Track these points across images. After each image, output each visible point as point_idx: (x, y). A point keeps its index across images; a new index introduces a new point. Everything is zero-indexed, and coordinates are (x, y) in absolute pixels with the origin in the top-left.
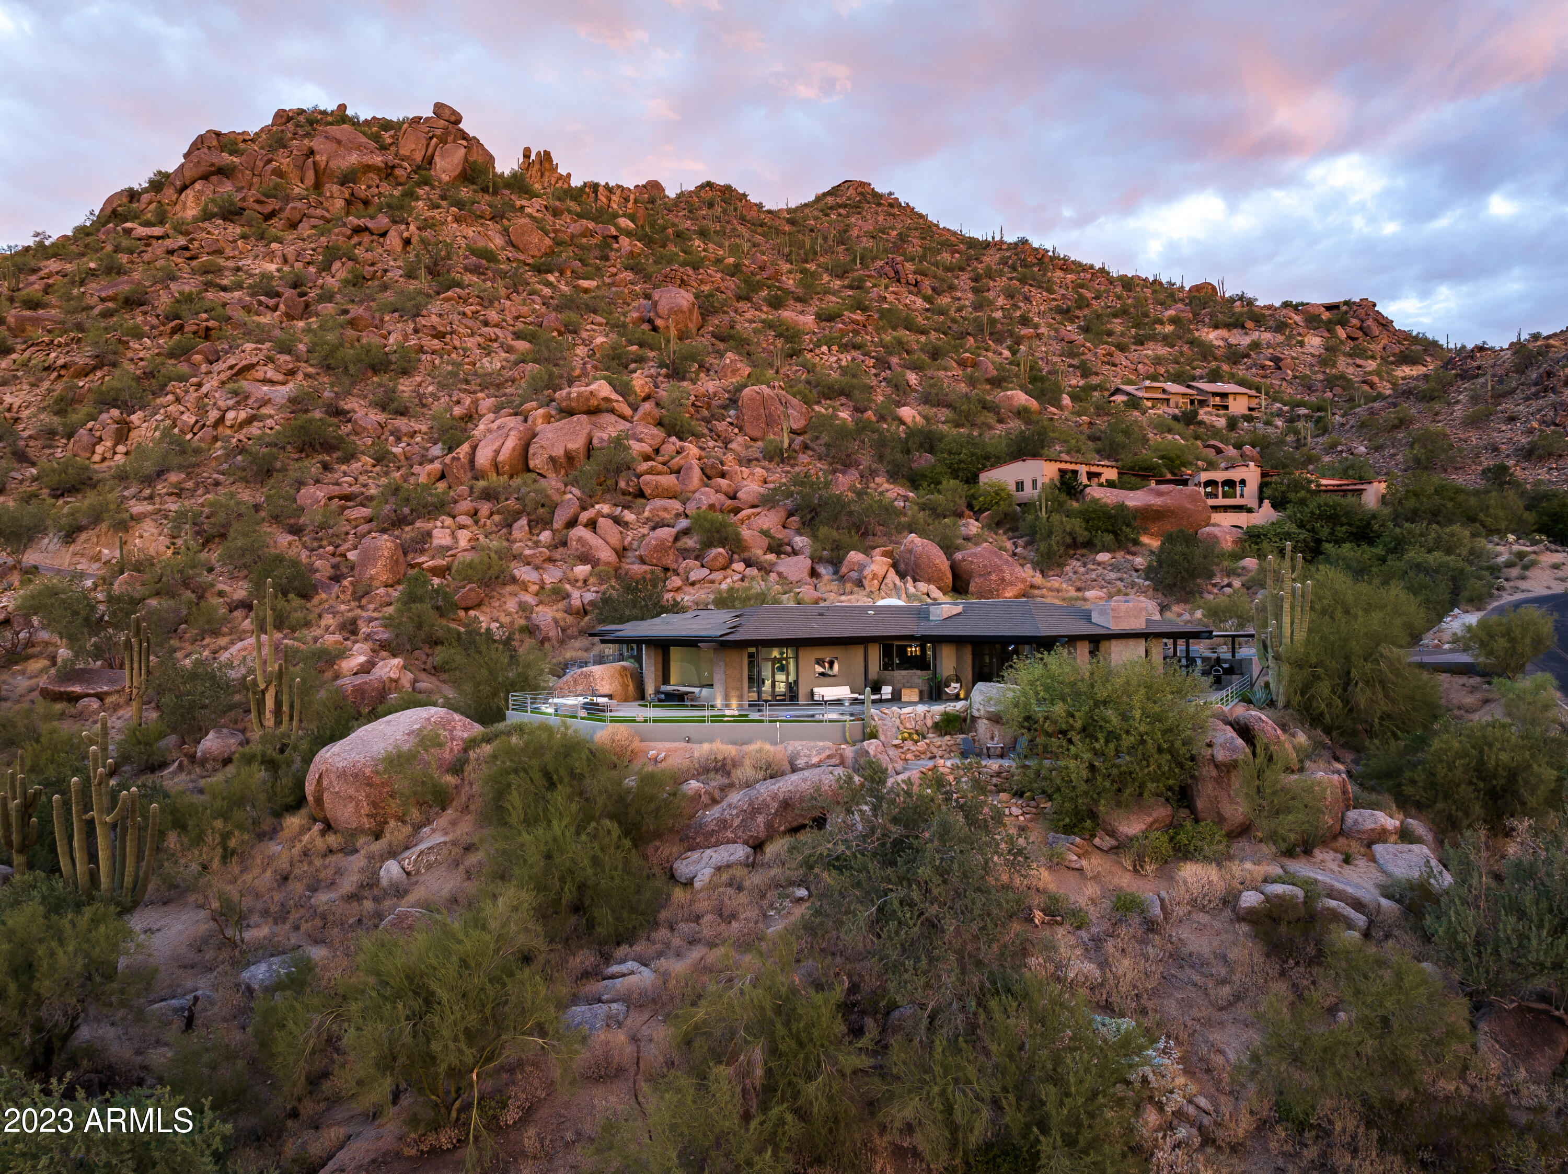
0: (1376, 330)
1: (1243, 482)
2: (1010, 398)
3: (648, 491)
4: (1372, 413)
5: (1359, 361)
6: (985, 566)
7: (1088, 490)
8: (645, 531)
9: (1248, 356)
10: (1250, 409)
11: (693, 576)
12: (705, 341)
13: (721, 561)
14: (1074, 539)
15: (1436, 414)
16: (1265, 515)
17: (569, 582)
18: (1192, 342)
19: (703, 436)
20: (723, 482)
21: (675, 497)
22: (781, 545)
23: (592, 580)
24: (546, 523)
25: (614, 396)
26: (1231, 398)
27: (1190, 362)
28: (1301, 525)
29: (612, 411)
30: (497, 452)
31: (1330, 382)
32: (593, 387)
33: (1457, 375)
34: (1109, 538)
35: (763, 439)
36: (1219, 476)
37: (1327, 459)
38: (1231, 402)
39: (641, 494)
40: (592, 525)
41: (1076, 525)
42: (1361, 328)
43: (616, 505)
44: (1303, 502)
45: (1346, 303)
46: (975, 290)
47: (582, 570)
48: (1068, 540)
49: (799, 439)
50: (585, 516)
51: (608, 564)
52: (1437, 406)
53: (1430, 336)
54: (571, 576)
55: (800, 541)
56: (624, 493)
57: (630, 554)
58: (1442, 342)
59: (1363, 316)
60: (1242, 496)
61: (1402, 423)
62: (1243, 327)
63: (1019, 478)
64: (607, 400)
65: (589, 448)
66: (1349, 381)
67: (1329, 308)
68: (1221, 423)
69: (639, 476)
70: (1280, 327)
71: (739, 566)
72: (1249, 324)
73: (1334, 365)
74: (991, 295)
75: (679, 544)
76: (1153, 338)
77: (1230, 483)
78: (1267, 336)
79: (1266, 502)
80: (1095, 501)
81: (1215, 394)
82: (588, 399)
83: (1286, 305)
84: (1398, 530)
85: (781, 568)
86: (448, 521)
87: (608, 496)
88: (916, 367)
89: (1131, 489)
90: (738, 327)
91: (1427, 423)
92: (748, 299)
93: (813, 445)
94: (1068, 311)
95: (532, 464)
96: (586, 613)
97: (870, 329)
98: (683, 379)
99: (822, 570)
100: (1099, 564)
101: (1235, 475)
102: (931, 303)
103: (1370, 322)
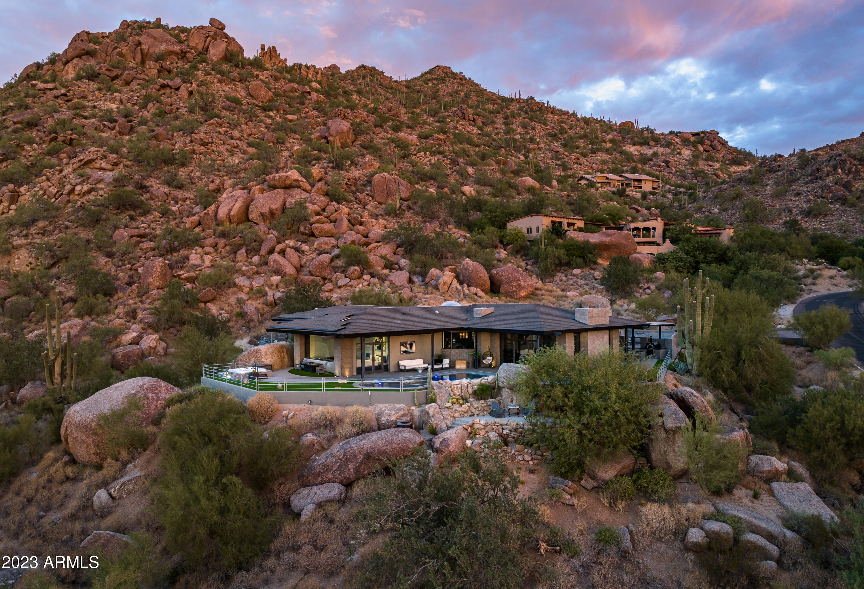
0: (719, 147)
1: (654, 229)
2: (524, 181)
3: (316, 233)
4: (721, 191)
5: (710, 163)
6: (509, 278)
7: (568, 233)
8: (314, 256)
9: (651, 160)
10: (654, 188)
11: (340, 283)
12: (356, 149)
13: (356, 274)
14: (560, 261)
15: (756, 191)
16: (667, 247)
17: (268, 286)
18: (622, 153)
19: (352, 201)
20: (361, 228)
21: (332, 236)
22: (392, 264)
23: (281, 285)
24: (256, 251)
25: (301, 178)
26: (643, 182)
27: (620, 163)
28: (688, 253)
29: (299, 187)
30: (230, 210)
31: (696, 174)
32: (289, 173)
33: (767, 170)
34: (580, 260)
35: (385, 203)
36: (641, 225)
37: (696, 216)
38: (643, 184)
39: (312, 235)
40: (283, 252)
41: (561, 253)
42: (711, 146)
43: (298, 241)
44: (688, 240)
45: (703, 132)
46: (506, 124)
47: (276, 279)
48: (557, 262)
49: (405, 204)
50: (279, 247)
51: (290, 275)
52: (757, 188)
53: (747, 150)
54: (269, 283)
55: (403, 262)
56: (303, 234)
57: (304, 269)
58: (754, 153)
59: (712, 139)
60: (653, 236)
61: (738, 196)
62: (649, 144)
63: (529, 226)
64: (296, 180)
65: (284, 208)
66: (705, 173)
67: (694, 135)
68: (638, 195)
69: (311, 224)
70: (668, 145)
71: (367, 277)
72: (652, 143)
73: (697, 165)
74: (514, 126)
75: (333, 264)
76: (601, 150)
77: (647, 229)
78: (661, 149)
79: (668, 240)
80: (572, 239)
81: (635, 180)
82: (285, 180)
83: (671, 133)
84: (742, 256)
85: (391, 278)
86: (199, 250)
87: (294, 236)
88: (472, 164)
89: (592, 232)
90: (375, 141)
91: (751, 196)
92: (381, 126)
93: (413, 207)
94: (555, 135)
95: (250, 217)
96: (276, 304)
97: (448, 143)
98: (342, 169)
99: (415, 279)
100: (574, 275)
101: (650, 224)
102: (482, 130)
103: (716, 142)
